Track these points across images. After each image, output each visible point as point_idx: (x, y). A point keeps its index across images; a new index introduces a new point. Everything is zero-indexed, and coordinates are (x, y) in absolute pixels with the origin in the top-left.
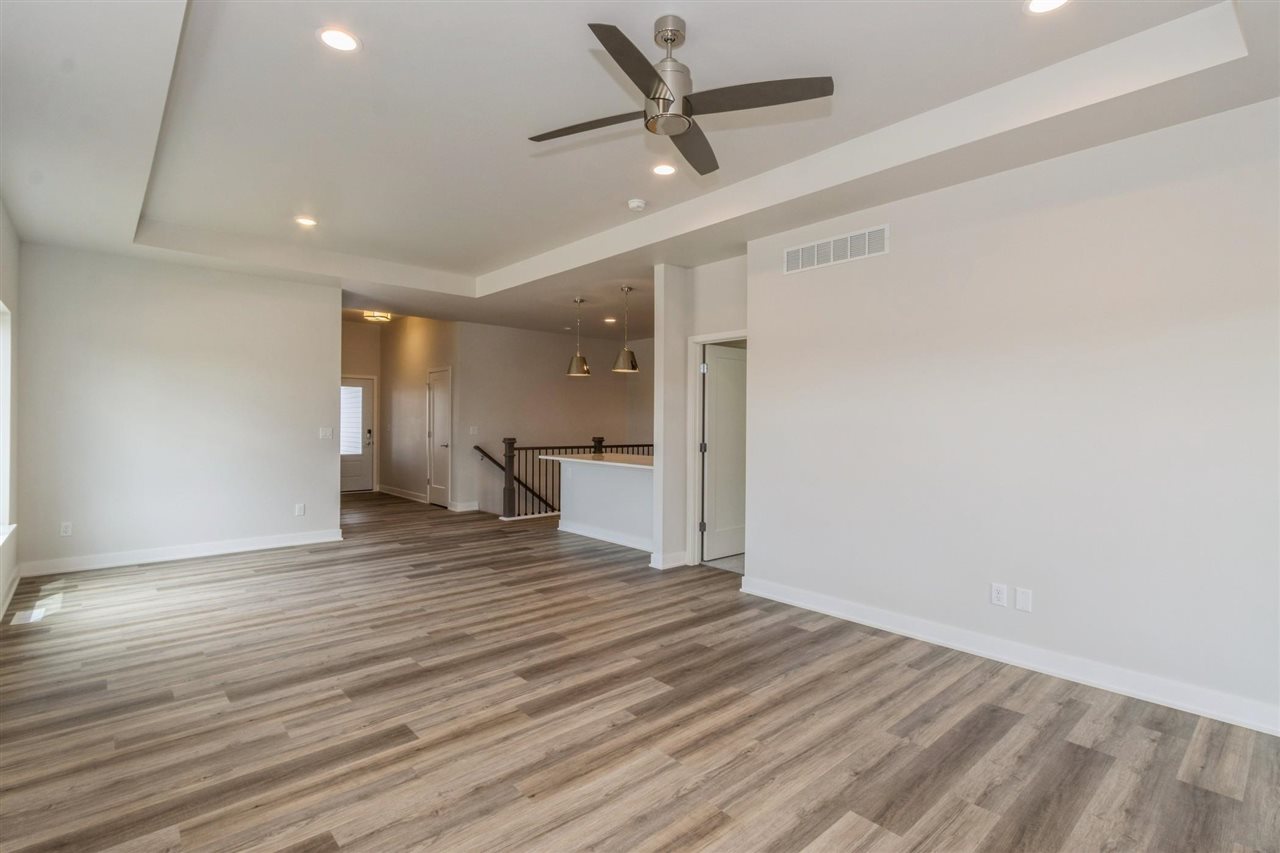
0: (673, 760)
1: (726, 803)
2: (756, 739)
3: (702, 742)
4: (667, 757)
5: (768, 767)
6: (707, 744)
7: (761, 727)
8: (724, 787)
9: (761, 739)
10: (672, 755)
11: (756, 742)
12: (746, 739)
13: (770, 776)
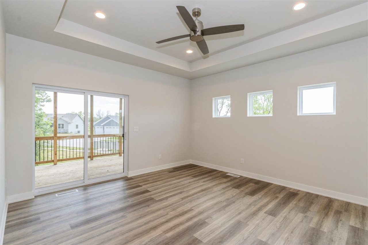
0: (192, 208)
1: (181, 201)
2: (169, 214)
3: (184, 213)
4: (194, 209)
5: (169, 207)
6: (183, 213)
7: (165, 218)
8: (181, 203)
9: (167, 214)
10: (193, 210)
11: (169, 213)
12: (172, 214)
13: (170, 205)
